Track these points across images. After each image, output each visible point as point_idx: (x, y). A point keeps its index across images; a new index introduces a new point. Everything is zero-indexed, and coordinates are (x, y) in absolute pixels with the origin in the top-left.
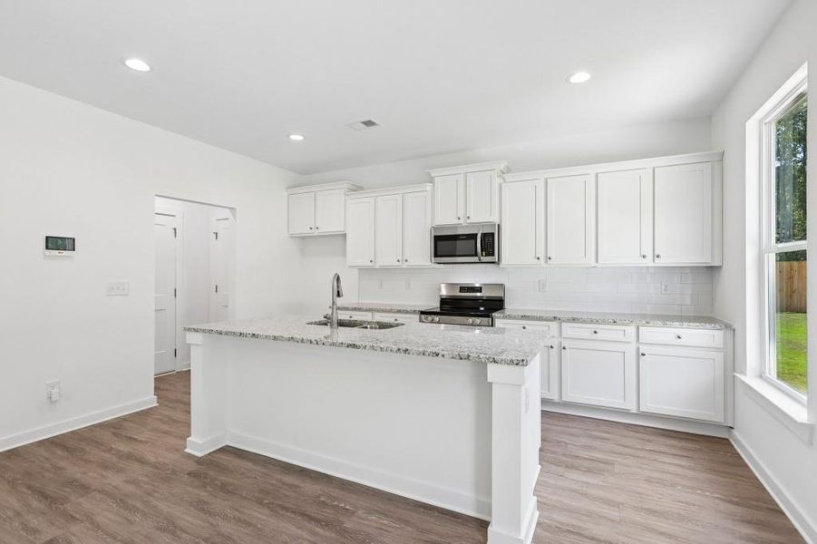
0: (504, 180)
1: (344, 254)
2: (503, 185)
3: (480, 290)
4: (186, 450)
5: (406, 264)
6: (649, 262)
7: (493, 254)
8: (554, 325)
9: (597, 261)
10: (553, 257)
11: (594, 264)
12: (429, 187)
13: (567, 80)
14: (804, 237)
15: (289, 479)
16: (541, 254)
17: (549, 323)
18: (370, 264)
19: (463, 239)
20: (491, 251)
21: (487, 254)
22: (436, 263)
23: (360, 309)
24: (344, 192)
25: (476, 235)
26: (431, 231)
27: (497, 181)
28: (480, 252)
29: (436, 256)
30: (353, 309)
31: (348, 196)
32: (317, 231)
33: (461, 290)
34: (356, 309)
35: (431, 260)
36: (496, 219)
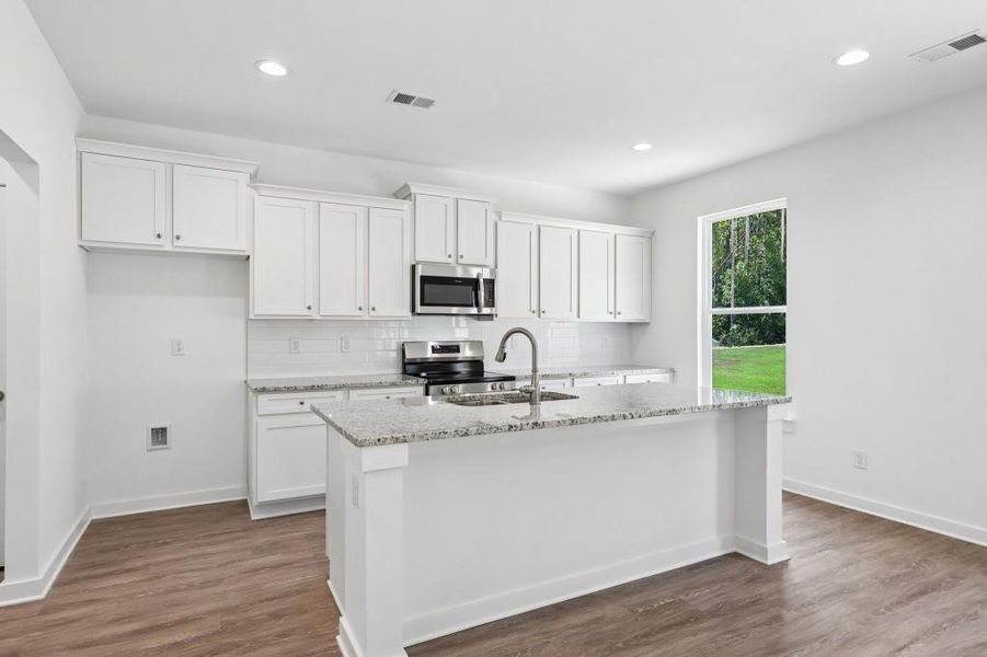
0: (500, 216)
2: (500, 224)
3: (457, 348)
5: (372, 313)
7: (494, 306)
9: (579, 316)
10: (545, 310)
11: (576, 319)
12: (407, 205)
13: (632, 146)
14: (784, 302)
16: (534, 308)
19: (458, 284)
20: (491, 302)
21: (487, 305)
22: (419, 314)
23: (321, 388)
24: (244, 178)
25: (477, 280)
26: (413, 268)
27: (492, 217)
28: (482, 301)
29: (422, 304)
30: (306, 389)
31: (256, 188)
32: (176, 243)
33: (434, 350)
34: (312, 388)
35: (413, 308)
36: (491, 263)
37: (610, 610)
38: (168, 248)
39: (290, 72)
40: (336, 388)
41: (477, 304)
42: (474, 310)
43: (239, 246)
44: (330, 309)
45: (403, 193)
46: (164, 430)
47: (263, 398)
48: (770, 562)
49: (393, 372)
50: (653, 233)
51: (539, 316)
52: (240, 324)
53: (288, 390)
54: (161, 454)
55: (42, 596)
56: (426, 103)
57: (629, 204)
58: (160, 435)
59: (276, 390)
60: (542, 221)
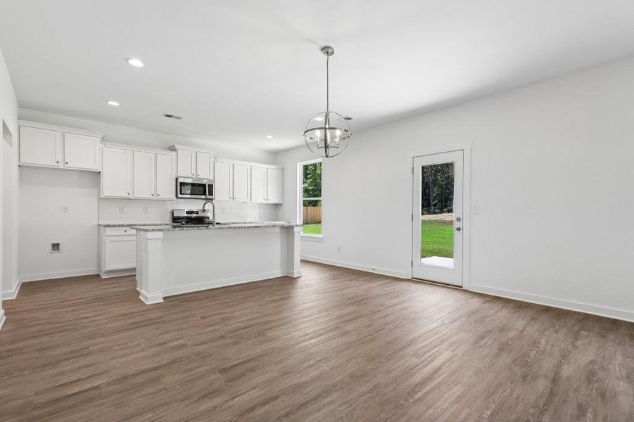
0: (216, 159)
2: (216, 162)
3: (198, 213)
5: (158, 197)
9: (251, 200)
10: (236, 198)
14: (320, 196)
16: (231, 196)
18: (128, 196)
19: (198, 186)
20: (211, 194)
21: (210, 195)
22: (180, 198)
24: (98, 140)
25: (205, 185)
26: (177, 179)
27: (212, 160)
28: (207, 193)
29: (181, 193)
30: (128, 226)
31: (104, 144)
32: (66, 165)
33: (187, 213)
35: (177, 195)
36: (211, 178)
38: (62, 167)
39: (120, 105)
41: (205, 194)
42: (204, 197)
43: (96, 168)
44: (138, 194)
45: (172, 149)
46: (58, 244)
47: (108, 229)
48: (295, 277)
49: (168, 220)
50: (284, 168)
51: (233, 200)
52: (96, 199)
53: (119, 226)
54: (56, 255)
55: (14, 298)
56: (179, 118)
57: (275, 156)
58: (56, 247)
59: (114, 226)
60: (235, 162)
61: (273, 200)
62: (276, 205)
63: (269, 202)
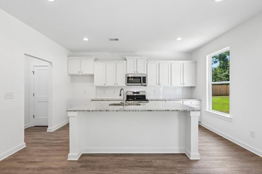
0: (148, 62)
1: (93, 81)
3: (139, 93)
4: (68, 159)
5: (117, 85)
6: (182, 86)
7: (145, 83)
8: (164, 102)
9: (171, 85)
10: (161, 84)
11: (170, 86)
12: (125, 61)
13: (176, 39)
15: (121, 158)
16: (158, 83)
17: (163, 101)
18: (104, 85)
19: (136, 78)
22: (128, 85)
23: (103, 100)
24: (93, 60)
25: (141, 77)
26: (126, 75)
27: (146, 62)
29: (128, 83)
30: (101, 100)
31: (95, 62)
32: (81, 73)
33: (133, 93)
34: (102, 100)
35: (126, 84)
36: (145, 73)
37: (132, 159)
39: (89, 40)
40: (106, 100)
41: (141, 83)
42: (140, 84)
44: (108, 84)
48: (191, 159)
49: (123, 97)
50: (196, 62)
51: (159, 85)
52: (95, 87)
53: (97, 100)
55: (52, 131)
59: (95, 100)
60: (160, 62)
61: (188, 84)
62: (192, 87)
63: (184, 86)
